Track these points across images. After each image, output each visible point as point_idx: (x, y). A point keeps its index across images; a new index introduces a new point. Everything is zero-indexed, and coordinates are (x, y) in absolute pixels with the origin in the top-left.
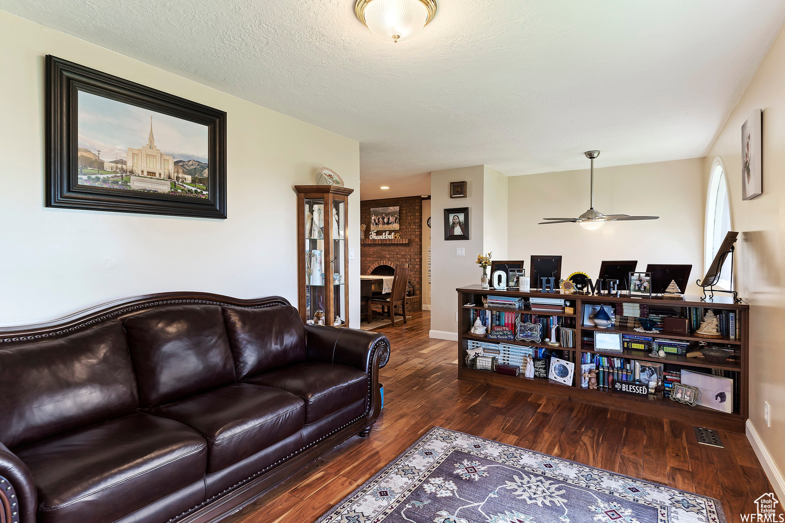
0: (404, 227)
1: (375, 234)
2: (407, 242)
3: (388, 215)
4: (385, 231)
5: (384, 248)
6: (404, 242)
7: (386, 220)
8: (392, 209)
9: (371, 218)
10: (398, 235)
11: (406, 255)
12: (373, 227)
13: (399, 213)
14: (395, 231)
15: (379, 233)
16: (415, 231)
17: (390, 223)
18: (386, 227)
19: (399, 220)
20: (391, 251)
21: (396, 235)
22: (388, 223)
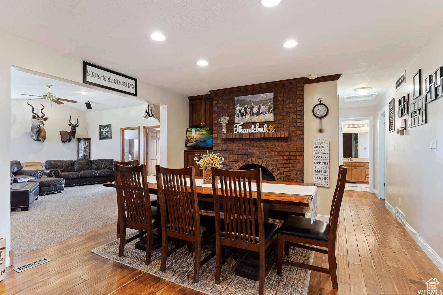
0: (281, 117)
1: (241, 127)
2: (287, 135)
3: (258, 103)
4: (255, 123)
5: (253, 143)
6: (282, 136)
7: (255, 110)
8: (263, 96)
9: (235, 109)
10: (272, 128)
11: (283, 152)
12: (238, 119)
13: (274, 102)
14: (268, 123)
15: (245, 126)
16: (297, 123)
17: (262, 114)
18: (256, 119)
19: (274, 109)
20: (262, 146)
21: (269, 128)
22: (258, 114)
